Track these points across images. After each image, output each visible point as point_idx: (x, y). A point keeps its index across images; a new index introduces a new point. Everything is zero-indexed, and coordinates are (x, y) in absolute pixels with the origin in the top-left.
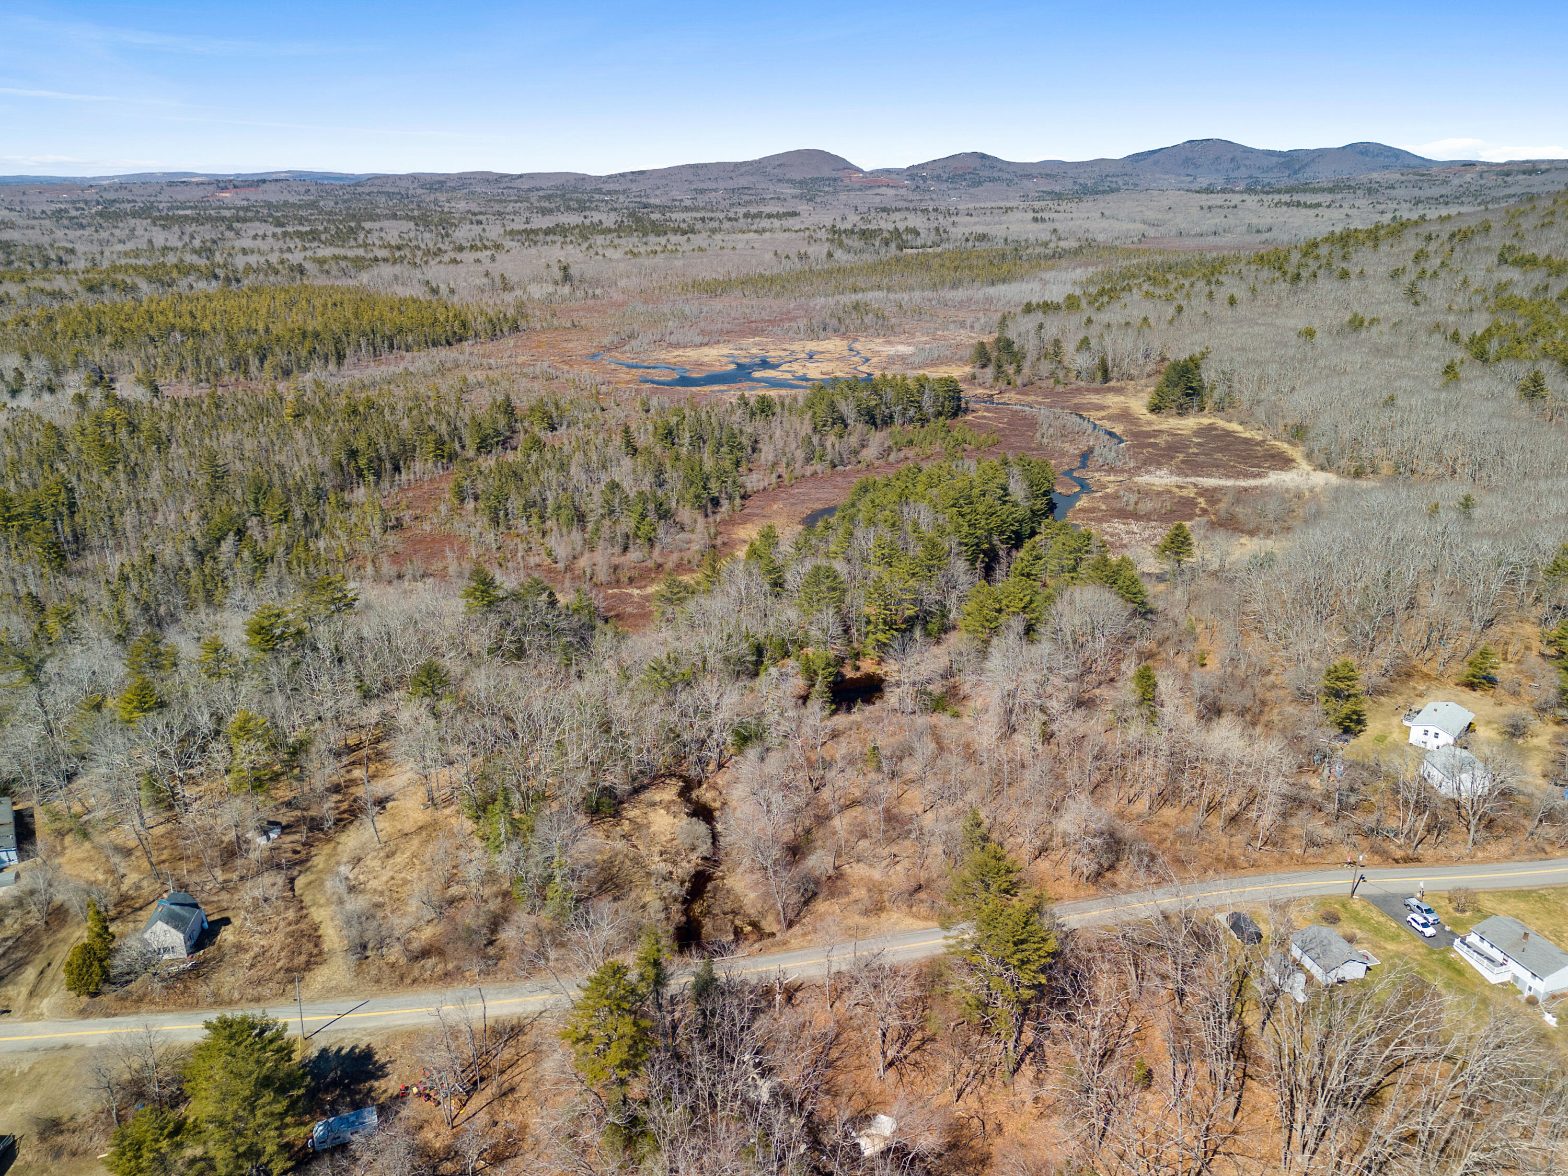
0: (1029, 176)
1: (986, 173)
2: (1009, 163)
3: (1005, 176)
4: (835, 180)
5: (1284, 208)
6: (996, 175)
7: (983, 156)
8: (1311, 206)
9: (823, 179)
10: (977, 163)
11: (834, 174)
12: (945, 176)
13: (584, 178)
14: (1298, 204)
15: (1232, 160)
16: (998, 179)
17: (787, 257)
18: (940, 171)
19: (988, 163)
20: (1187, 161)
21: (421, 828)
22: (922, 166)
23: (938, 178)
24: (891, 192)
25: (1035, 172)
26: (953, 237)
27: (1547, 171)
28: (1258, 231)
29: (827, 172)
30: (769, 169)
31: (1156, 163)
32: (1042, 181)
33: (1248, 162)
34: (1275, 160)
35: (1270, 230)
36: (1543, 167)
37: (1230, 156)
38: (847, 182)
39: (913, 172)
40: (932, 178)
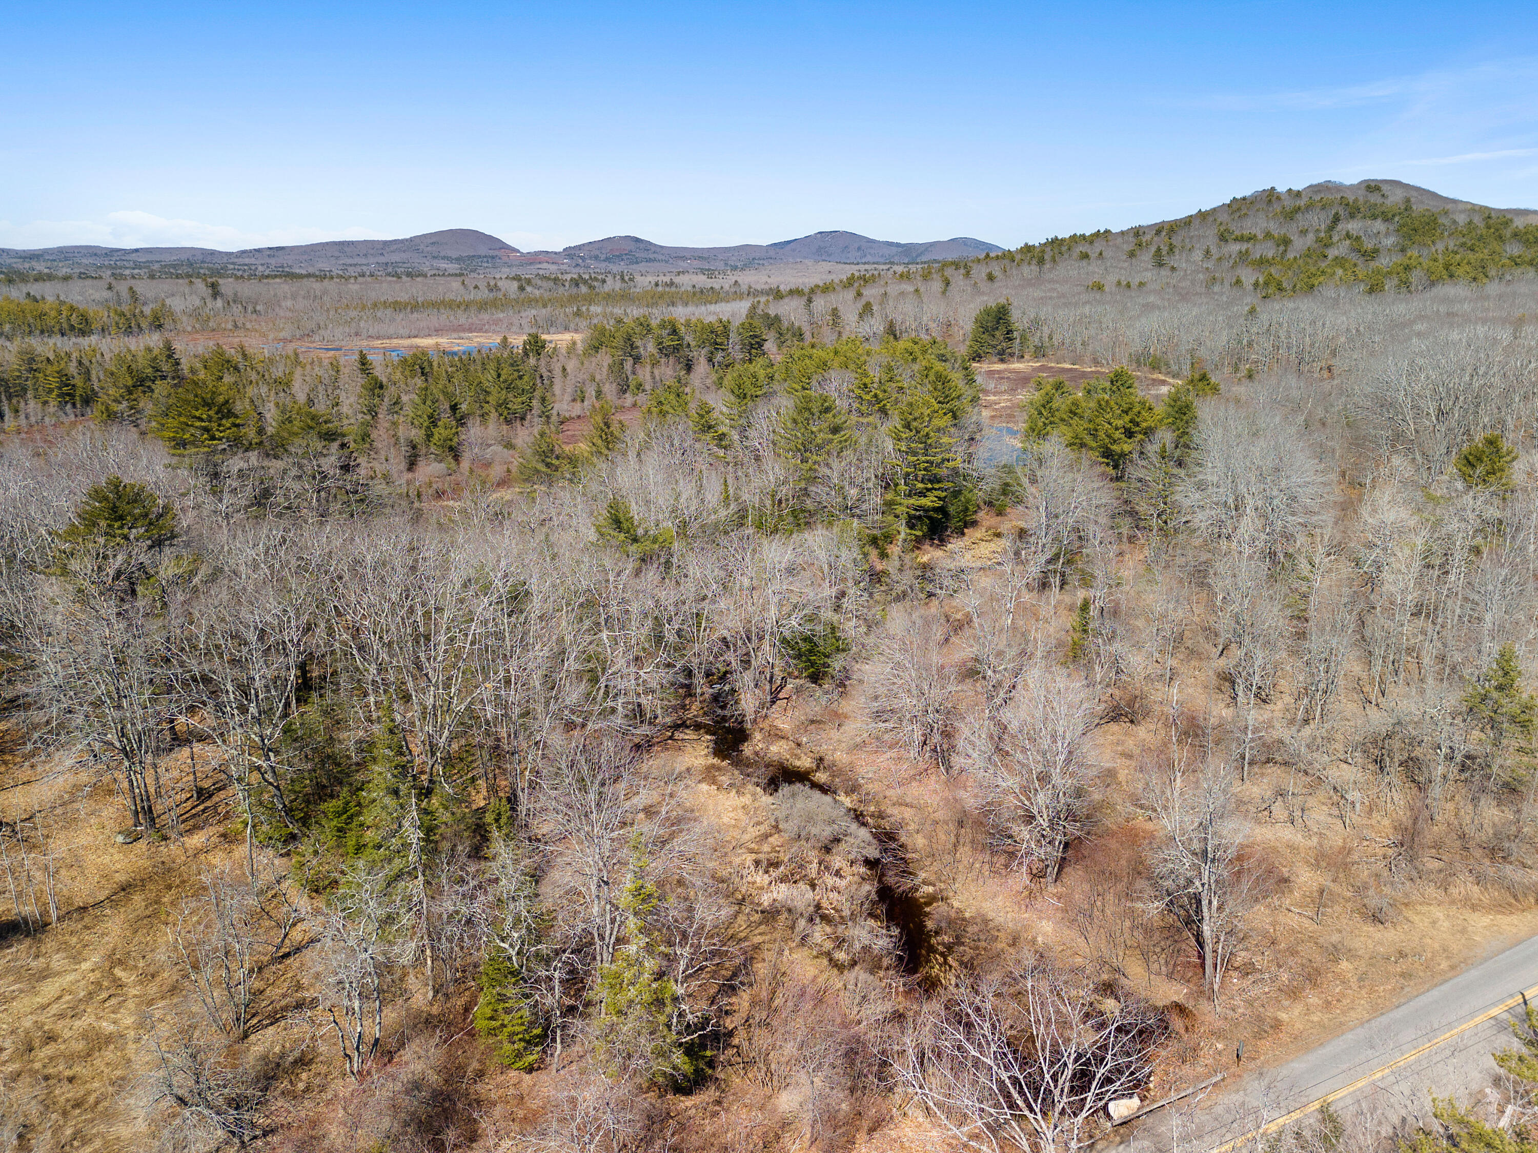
0: (684, 258)
1: (642, 255)
2: (662, 247)
3: (660, 257)
4: (493, 257)
6: (652, 256)
7: (637, 240)
9: (479, 257)
10: (632, 246)
11: (491, 253)
12: (603, 257)
13: (213, 253)
15: (859, 249)
16: (654, 260)
18: (597, 252)
19: (642, 246)
20: (820, 250)
21: (126, 888)
22: (579, 247)
23: (596, 258)
25: (688, 255)
29: (483, 251)
30: (422, 247)
31: (794, 250)
33: (872, 251)
34: (894, 249)
38: (505, 259)
39: (571, 253)
40: (591, 258)
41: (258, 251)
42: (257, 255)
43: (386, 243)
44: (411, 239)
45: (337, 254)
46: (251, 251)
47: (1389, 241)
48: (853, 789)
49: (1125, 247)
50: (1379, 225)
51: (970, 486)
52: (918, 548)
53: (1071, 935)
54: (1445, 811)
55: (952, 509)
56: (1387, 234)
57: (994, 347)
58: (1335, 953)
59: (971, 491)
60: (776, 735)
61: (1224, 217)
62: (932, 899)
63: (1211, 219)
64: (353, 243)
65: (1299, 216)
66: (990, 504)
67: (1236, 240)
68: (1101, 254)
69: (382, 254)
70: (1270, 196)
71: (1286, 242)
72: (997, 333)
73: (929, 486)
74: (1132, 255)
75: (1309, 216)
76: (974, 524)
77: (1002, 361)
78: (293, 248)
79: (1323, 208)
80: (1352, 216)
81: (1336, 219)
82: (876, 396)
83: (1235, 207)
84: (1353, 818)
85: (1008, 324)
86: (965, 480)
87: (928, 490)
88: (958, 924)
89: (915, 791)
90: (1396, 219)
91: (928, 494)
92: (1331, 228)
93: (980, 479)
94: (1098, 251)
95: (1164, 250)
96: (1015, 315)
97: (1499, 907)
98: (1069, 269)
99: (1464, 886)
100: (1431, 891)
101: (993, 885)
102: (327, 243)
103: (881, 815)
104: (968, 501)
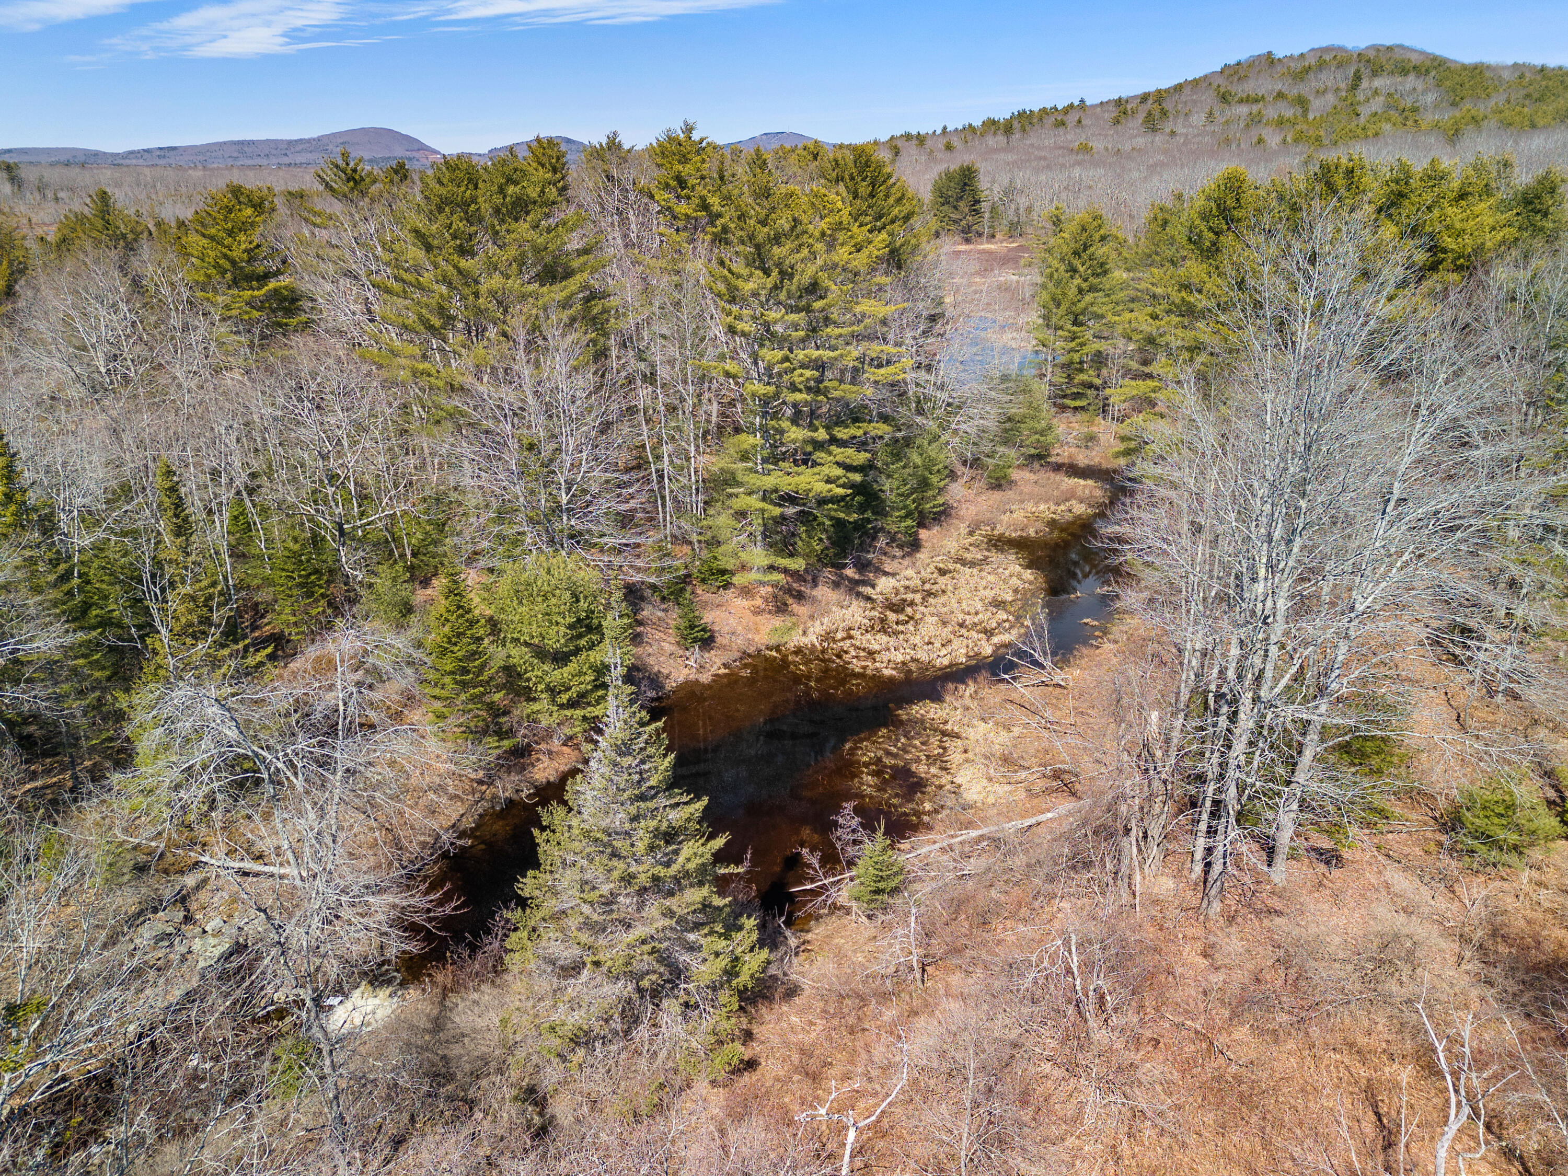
4: (410, 159)
9: (395, 158)
29: (399, 152)
30: (330, 147)
41: (147, 151)
42: (146, 155)
43: (290, 142)
44: (319, 139)
45: (236, 154)
46: (139, 152)
47: (1430, 98)
49: (1106, 115)
50: (1411, 81)
51: (932, 425)
52: (800, 597)
55: (889, 487)
56: (1424, 92)
57: (955, 222)
59: (936, 438)
61: (1220, 81)
63: (1204, 85)
64: (253, 142)
65: (1311, 75)
66: (975, 463)
67: (1241, 101)
68: (1079, 121)
69: (286, 155)
70: (1270, 60)
71: (1302, 102)
72: (962, 204)
73: (822, 435)
74: (1117, 122)
75: (1323, 76)
76: (942, 515)
77: (968, 241)
78: (186, 149)
79: (1339, 66)
80: (1375, 74)
81: (1358, 77)
82: (705, 206)
83: (1227, 72)
85: (974, 192)
86: (920, 412)
87: (819, 445)
90: (1433, 73)
91: (820, 456)
92: (1354, 87)
93: (953, 408)
94: (1076, 119)
95: (1157, 113)
96: (983, 183)
98: (1044, 138)
102: (225, 143)
104: (929, 464)
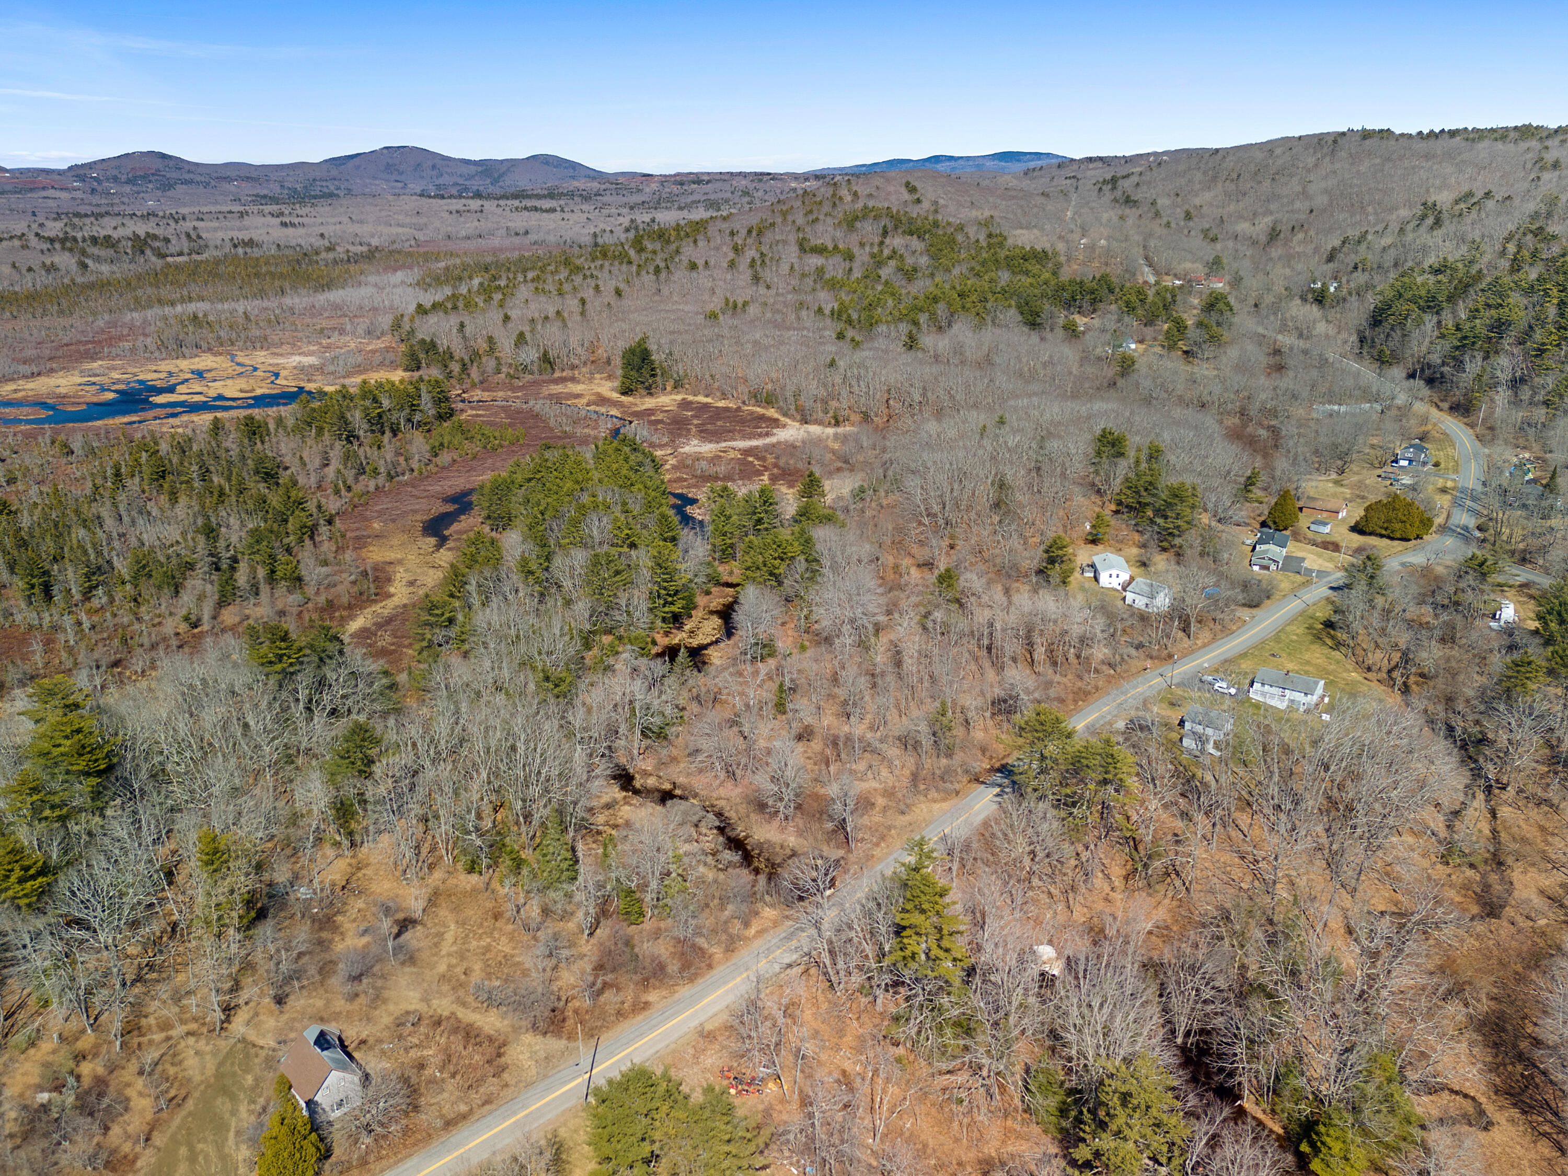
0: (229, 179)
1: (174, 175)
3: (199, 178)
5: (526, 213)
7: (163, 156)
8: (547, 211)
10: (158, 164)
12: (124, 178)
14: (536, 209)
15: (434, 167)
16: (191, 182)
17: (30, 269)
18: (115, 172)
19: (171, 164)
20: (389, 168)
23: (115, 179)
24: (64, 195)
25: (233, 174)
26: (211, 244)
27: (708, 182)
28: (517, 234)
31: (358, 167)
32: (244, 184)
34: (473, 168)
35: (527, 233)
36: (706, 178)
37: (430, 163)
39: (79, 172)
40: (108, 180)
48: (695, 796)
50: (915, 243)
53: (801, 840)
54: (928, 763)
58: (889, 828)
60: (646, 774)
62: (746, 837)
71: (850, 257)
77: (650, 394)
84: (897, 772)
88: (760, 845)
89: (722, 792)
92: (882, 243)
97: (944, 800)
99: (933, 794)
100: (922, 798)
101: (767, 827)
103: (713, 806)
